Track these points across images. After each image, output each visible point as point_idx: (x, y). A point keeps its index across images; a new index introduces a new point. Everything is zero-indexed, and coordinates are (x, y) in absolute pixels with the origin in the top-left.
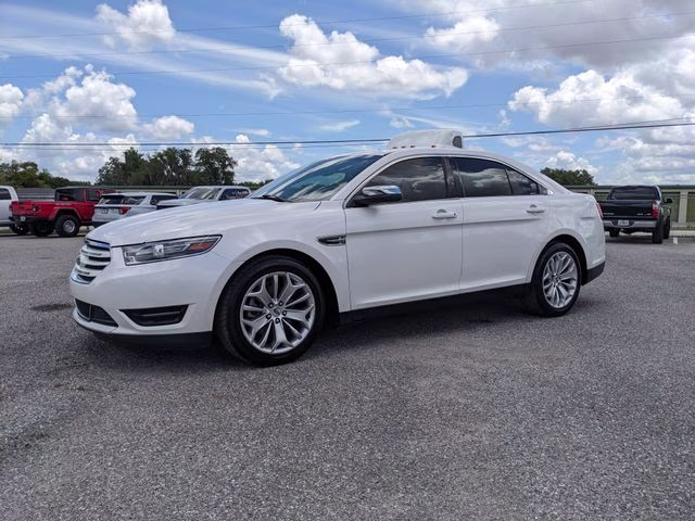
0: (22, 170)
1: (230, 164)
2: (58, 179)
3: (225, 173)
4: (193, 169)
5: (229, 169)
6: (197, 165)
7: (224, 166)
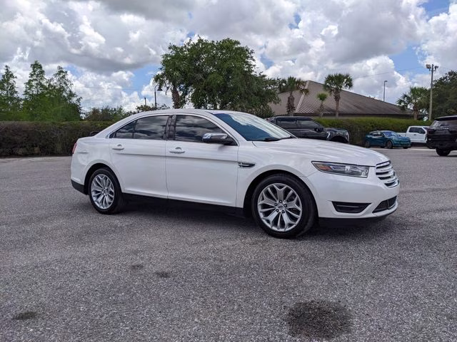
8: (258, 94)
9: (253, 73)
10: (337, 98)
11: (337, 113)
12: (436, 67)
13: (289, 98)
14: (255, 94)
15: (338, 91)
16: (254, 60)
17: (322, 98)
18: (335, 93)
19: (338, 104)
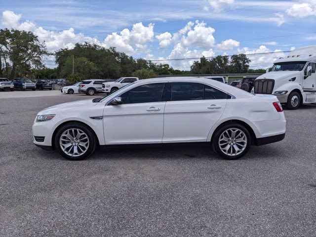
0: (163, 67)
1: (247, 62)
2: (177, 71)
3: (244, 66)
4: (229, 64)
5: (247, 64)
6: (231, 62)
7: (244, 63)
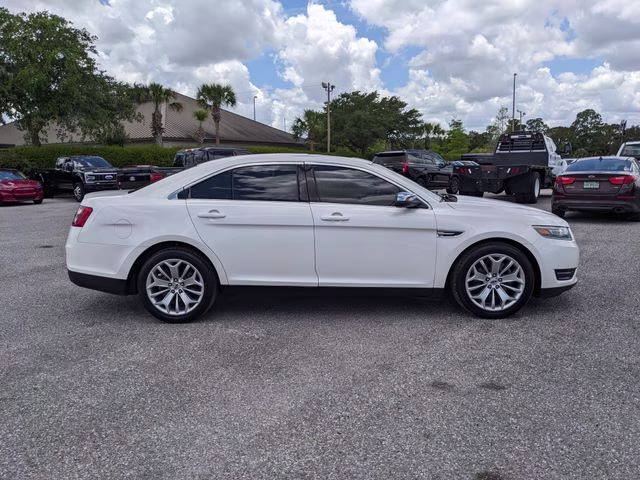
8: (105, 105)
9: (95, 73)
10: (217, 118)
11: (218, 140)
12: (333, 87)
13: (154, 115)
14: (101, 104)
15: (216, 107)
16: (95, 52)
17: (201, 117)
18: (214, 111)
19: (217, 126)
